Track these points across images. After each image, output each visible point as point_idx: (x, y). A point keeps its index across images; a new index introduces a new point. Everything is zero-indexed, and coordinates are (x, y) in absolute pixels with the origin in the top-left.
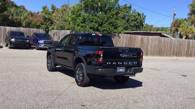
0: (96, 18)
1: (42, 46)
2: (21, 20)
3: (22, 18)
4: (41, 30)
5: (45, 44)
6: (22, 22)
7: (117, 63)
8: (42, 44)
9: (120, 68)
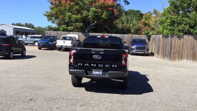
0: (186, 19)
1: (134, 51)
2: (130, 28)
3: (131, 25)
4: (143, 36)
5: (137, 49)
6: (131, 29)
7: (90, 65)
8: (134, 49)
9: (96, 70)
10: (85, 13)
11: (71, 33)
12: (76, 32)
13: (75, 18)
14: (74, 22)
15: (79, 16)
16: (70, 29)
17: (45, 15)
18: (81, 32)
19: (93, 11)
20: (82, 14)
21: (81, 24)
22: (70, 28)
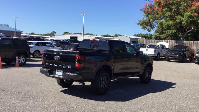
10: (179, 18)
11: (163, 41)
12: (168, 40)
13: (167, 25)
14: (166, 30)
15: (172, 23)
16: (163, 37)
17: (138, 24)
18: (174, 40)
19: (187, 15)
20: (175, 20)
21: (174, 31)
22: (162, 35)
